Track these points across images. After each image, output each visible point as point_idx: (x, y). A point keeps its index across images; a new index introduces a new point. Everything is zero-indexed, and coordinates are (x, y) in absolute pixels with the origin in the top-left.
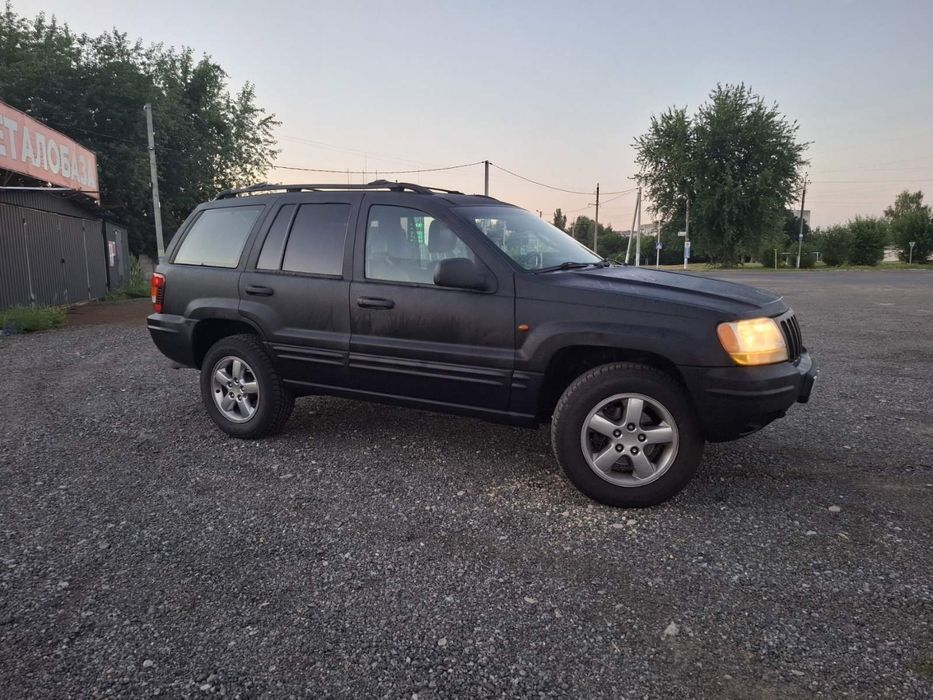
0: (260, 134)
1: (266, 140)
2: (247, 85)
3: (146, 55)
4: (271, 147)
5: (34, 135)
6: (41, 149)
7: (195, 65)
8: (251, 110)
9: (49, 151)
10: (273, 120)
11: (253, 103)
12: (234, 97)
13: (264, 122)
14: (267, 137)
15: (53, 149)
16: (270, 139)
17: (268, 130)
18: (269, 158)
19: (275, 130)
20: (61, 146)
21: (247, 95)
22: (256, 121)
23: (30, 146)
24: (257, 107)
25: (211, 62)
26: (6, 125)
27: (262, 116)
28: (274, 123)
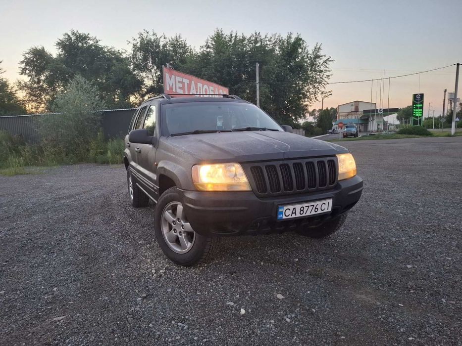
0: (322, 68)
1: (326, 71)
2: (317, 45)
3: (269, 40)
4: (328, 73)
5: (197, 84)
6: (200, 89)
7: (293, 40)
8: (319, 57)
9: (204, 89)
10: (330, 60)
11: (321, 53)
12: (310, 52)
13: (325, 62)
14: (326, 69)
15: (206, 89)
16: (328, 70)
17: (327, 65)
18: (326, 79)
19: (330, 65)
20: (210, 87)
21: (317, 49)
22: (321, 62)
23: (194, 88)
24: (322, 55)
25: (300, 37)
26: (184, 81)
27: (324, 59)
28: (330, 61)
